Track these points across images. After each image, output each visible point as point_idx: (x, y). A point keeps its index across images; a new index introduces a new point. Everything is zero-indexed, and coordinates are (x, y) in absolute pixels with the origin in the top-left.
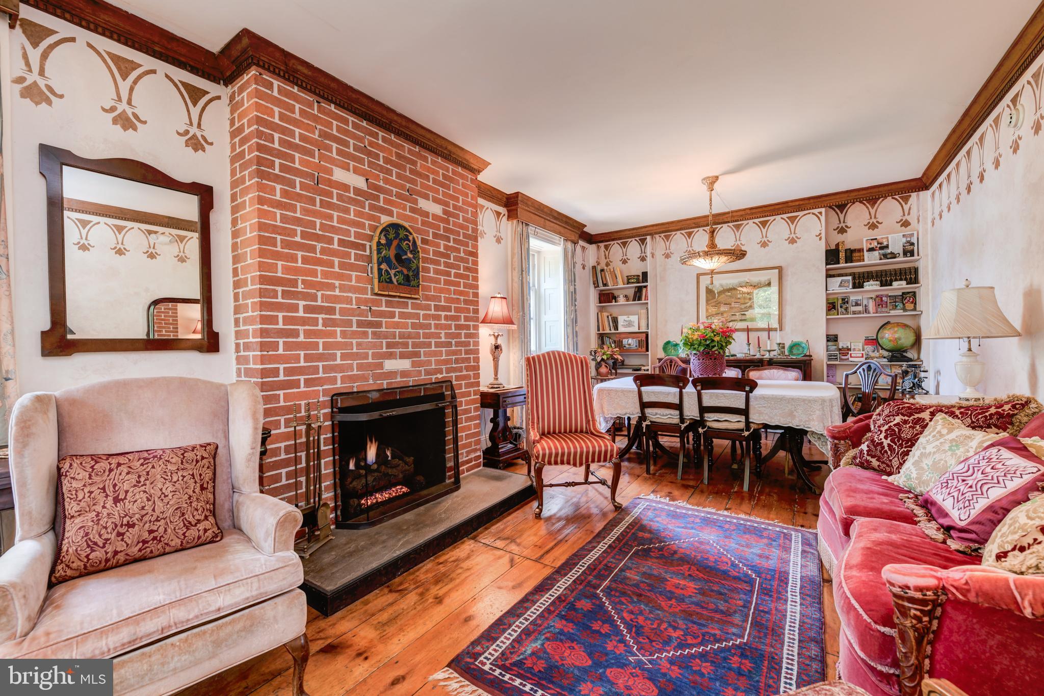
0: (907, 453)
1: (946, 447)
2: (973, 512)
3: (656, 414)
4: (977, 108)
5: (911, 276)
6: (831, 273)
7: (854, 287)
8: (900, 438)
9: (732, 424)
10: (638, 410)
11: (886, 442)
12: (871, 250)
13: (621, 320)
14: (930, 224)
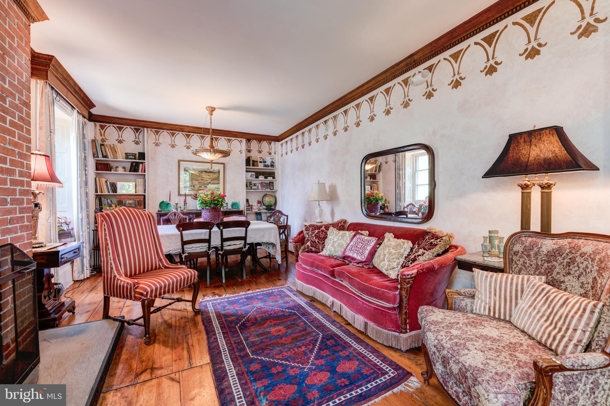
0: (324, 243)
1: (340, 238)
2: (365, 255)
3: (192, 247)
4: (311, 119)
5: (272, 175)
6: (248, 170)
7: (256, 178)
8: (320, 238)
9: (237, 246)
10: (180, 246)
11: (317, 240)
12: (261, 162)
13: (119, 185)
14: (280, 156)
